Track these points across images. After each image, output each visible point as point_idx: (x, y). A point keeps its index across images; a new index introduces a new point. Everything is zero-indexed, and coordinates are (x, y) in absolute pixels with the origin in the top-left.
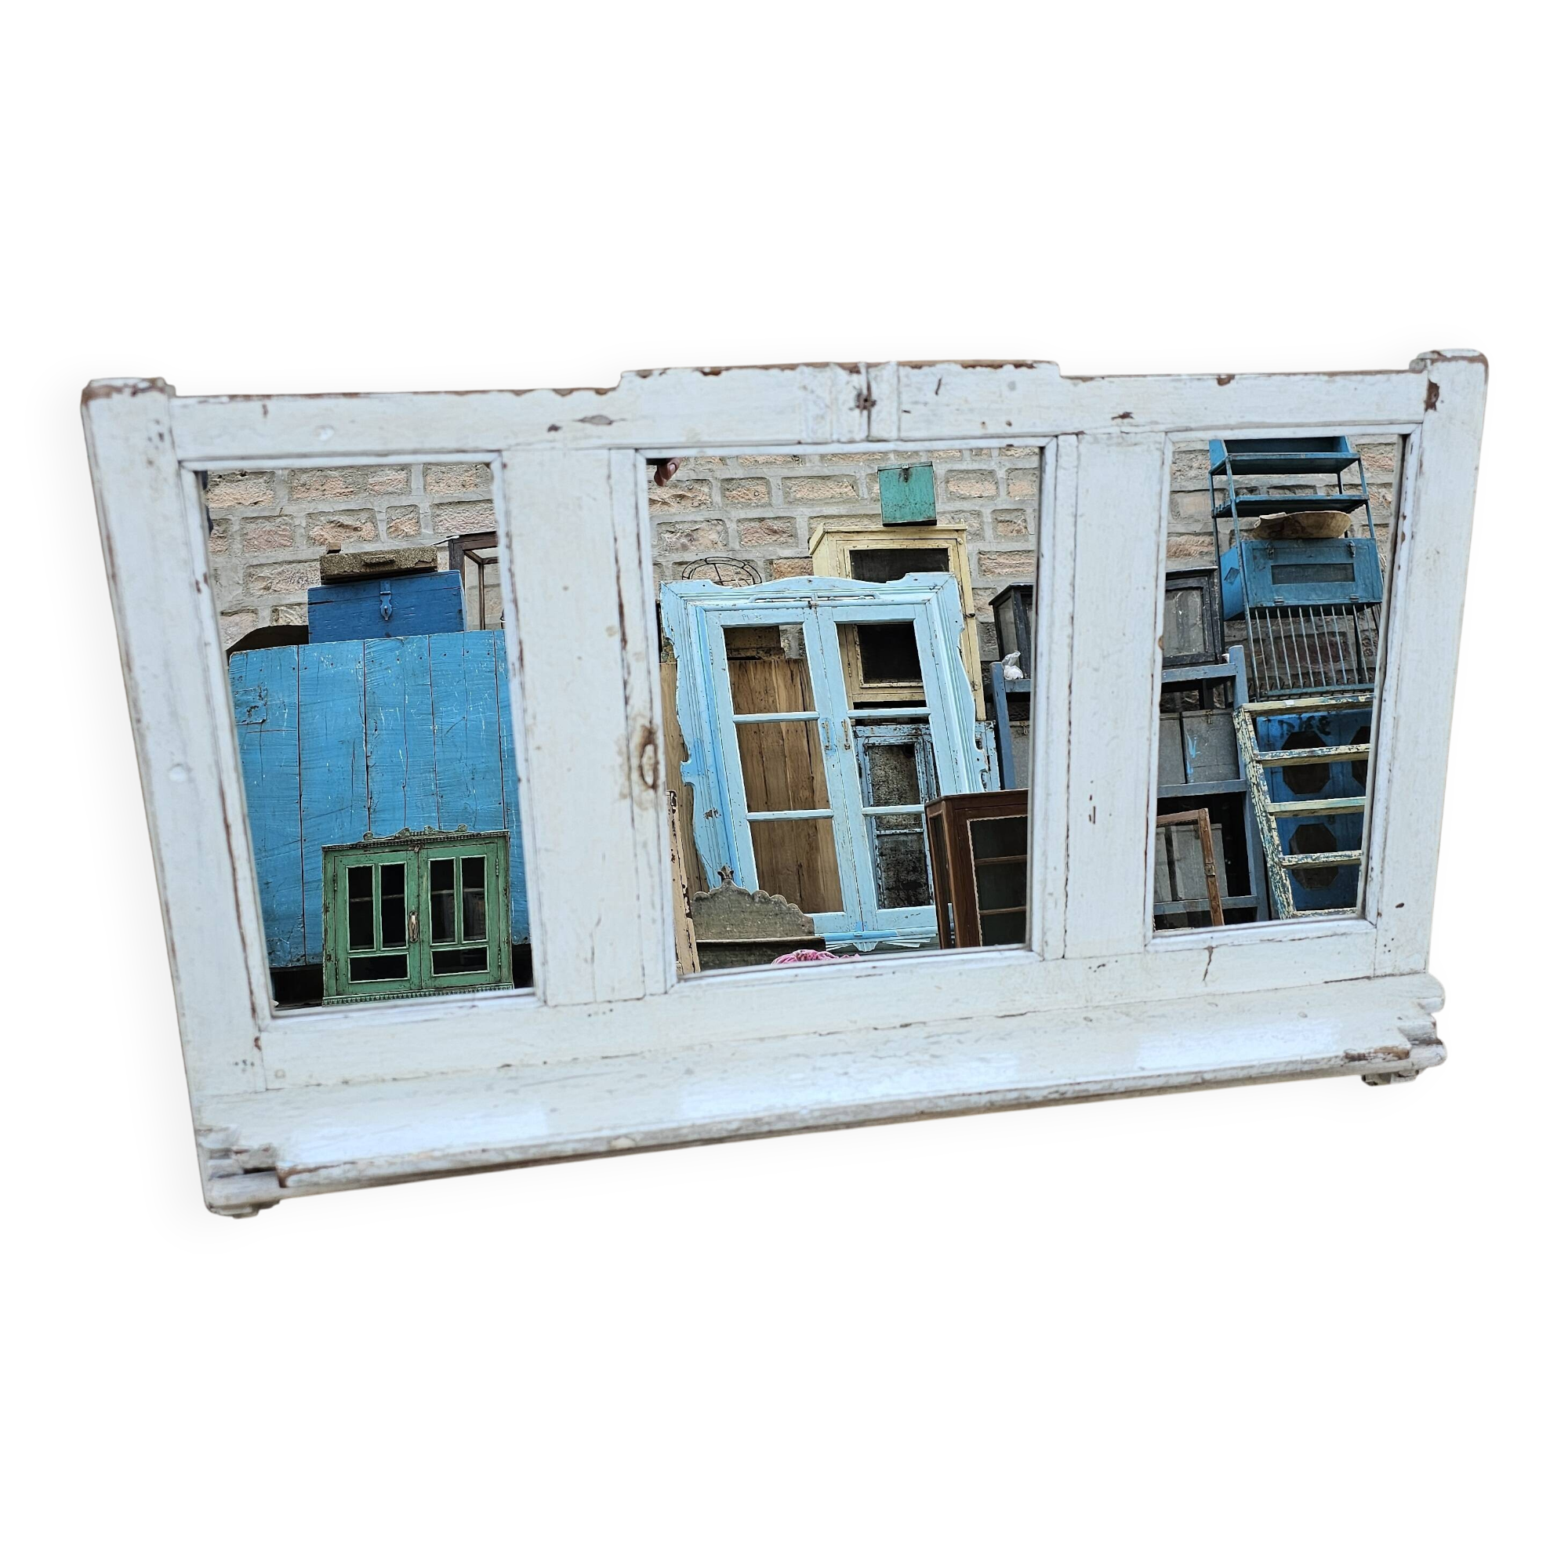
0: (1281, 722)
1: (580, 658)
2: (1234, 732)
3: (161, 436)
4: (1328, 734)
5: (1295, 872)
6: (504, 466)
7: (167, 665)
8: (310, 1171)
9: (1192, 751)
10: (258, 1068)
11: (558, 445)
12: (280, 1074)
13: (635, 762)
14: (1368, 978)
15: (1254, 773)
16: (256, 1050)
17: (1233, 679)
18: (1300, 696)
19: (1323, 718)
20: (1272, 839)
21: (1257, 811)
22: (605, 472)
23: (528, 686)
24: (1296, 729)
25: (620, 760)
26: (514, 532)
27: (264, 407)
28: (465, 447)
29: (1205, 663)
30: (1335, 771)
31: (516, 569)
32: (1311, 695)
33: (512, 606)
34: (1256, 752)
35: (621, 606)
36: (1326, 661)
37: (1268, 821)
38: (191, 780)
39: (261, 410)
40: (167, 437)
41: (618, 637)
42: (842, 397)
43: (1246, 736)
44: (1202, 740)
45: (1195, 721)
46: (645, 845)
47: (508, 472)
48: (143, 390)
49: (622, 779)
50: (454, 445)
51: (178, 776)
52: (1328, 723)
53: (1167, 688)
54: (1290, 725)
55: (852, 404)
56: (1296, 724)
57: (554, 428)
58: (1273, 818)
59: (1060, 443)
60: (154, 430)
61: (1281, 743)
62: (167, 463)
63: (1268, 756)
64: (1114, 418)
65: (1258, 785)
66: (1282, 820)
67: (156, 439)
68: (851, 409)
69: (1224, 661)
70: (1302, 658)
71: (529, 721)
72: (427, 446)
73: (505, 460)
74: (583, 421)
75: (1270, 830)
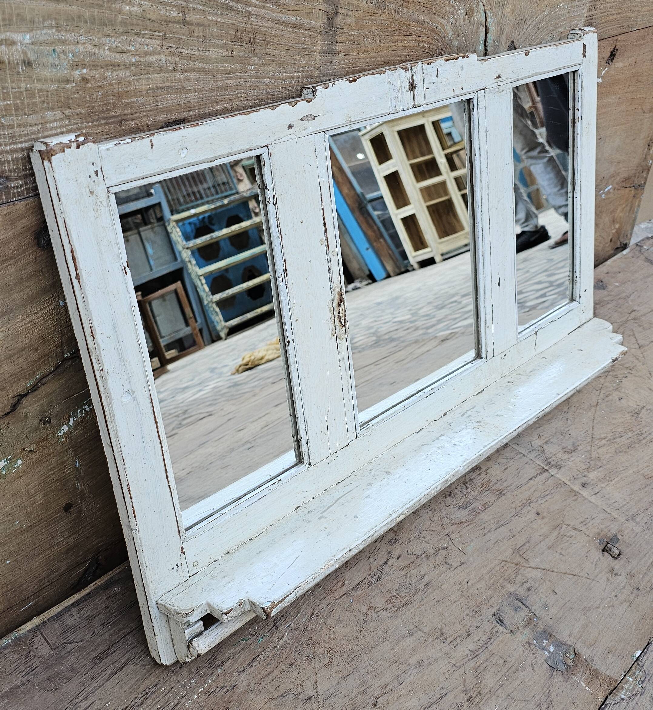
0: (190, 223)
1: (310, 262)
2: (168, 235)
3: (96, 172)
4: (213, 225)
5: (221, 304)
6: (270, 155)
7: (114, 328)
8: (281, 601)
9: (150, 251)
10: (185, 566)
11: (293, 136)
12: (196, 563)
13: (336, 314)
14: (579, 327)
15: (186, 255)
16: (182, 555)
17: (159, 204)
18: (198, 206)
19: (209, 216)
20: (204, 288)
21: (193, 276)
22: (313, 148)
23: (290, 285)
24: (198, 226)
25: (330, 315)
26: (278, 194)
27: (151, 141)
28: (251, 147)
29: (143, 197)
30: (222, 244)
31: (280, 216)
32: (203, 204)
33: (279, 240)
34: (185, 243)
35: (325, 226)
36: (196, 185)
37: (200, 280)
38: (135, 399)
39: (150, 144)
40: (99, 172)
41: (325, 244)
42: (403, 86)
43: (176, 234)
44: (153, 243)
45: (146, 232)
46: (343, 359)
47: (271, 158)
48: (83, 143)
49: (332, 326)
50: (246, 147)
51: (127, 399)
52: (212, 219)
53: (123, 217)
54: (195, 224)
55: (407, 88)
56: (197, 222)
57: (290, 127)
58: (202, 278)
59: (479, 95)
60: (93, 169)
61: (192, 235)
62: (101, 190)
63: (191, 243)
64: (495, 79)
65: (190, 262)
66: (207, 276)
67: (94, 175)
68: (407, 92)
69: (151, 195)
70: (185, 186)
71: (292, 306)
72: (235, 150)
73: (270, 151)
74: (302, 120)
75: (202, 284)
